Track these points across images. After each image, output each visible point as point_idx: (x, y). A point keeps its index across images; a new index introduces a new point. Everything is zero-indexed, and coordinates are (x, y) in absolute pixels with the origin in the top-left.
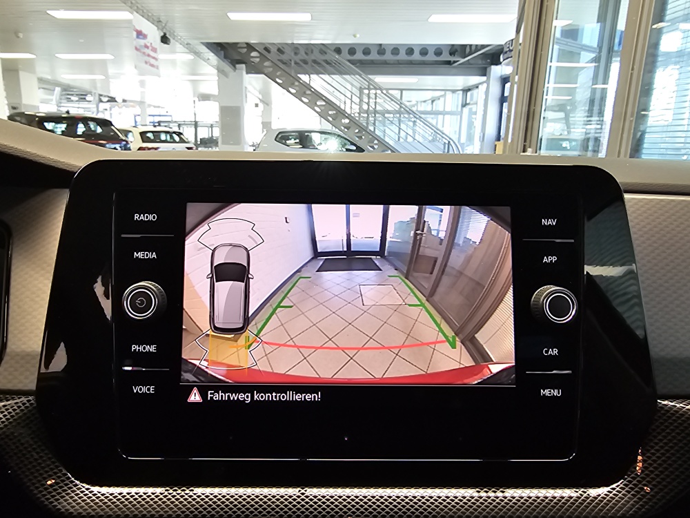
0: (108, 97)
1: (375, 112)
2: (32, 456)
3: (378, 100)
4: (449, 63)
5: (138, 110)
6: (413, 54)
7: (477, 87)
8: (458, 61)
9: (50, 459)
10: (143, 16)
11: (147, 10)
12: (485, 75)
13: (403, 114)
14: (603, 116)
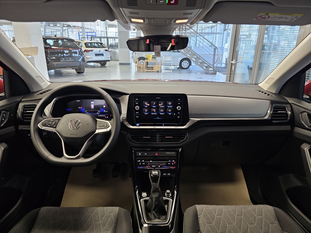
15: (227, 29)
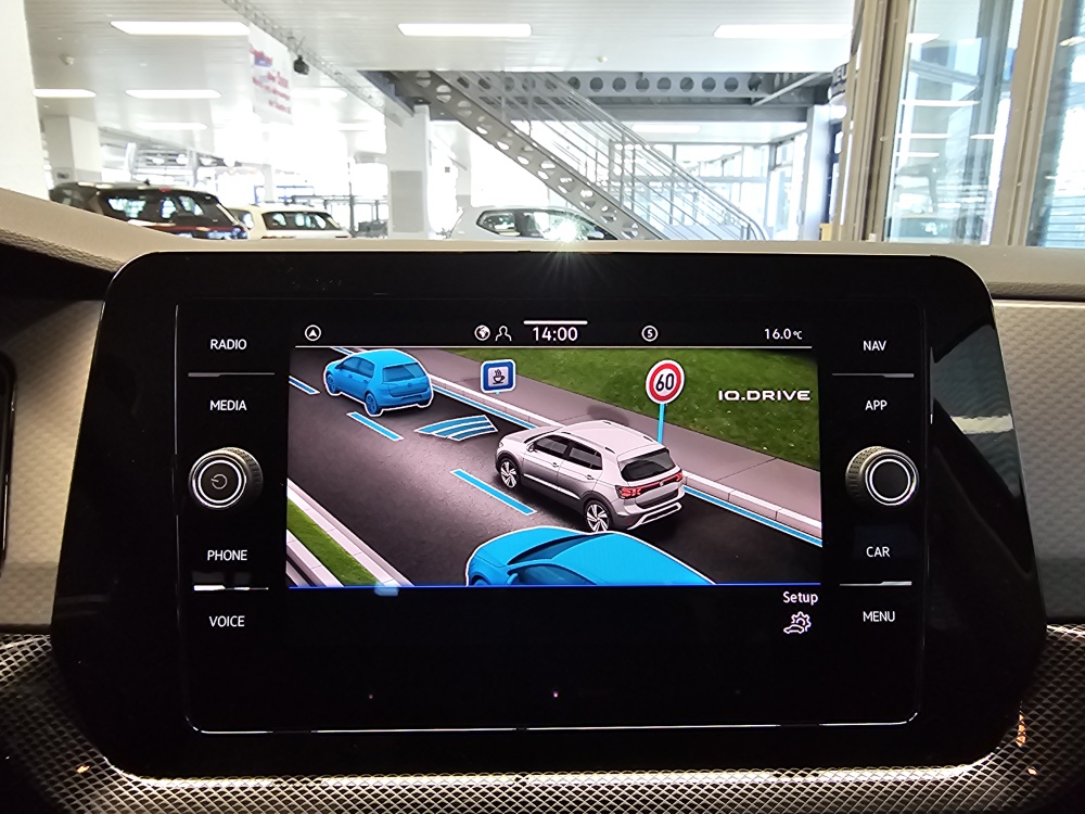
0: (213, 157)
1: (633, 179)
2: (45, 731)
3: (637, 160)
4: (748, 101)
5: (259, 178)
6: (691, 87)
7: (793, 139)
8: (762, 99)
9: (74, 735)
10: (265, 30)
11: (272, 21)
12: (805, 120)
13: (677, 181)
14: (987, 183)
15: (780, 165)
